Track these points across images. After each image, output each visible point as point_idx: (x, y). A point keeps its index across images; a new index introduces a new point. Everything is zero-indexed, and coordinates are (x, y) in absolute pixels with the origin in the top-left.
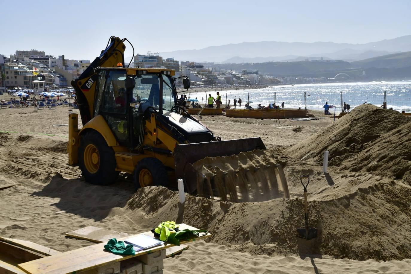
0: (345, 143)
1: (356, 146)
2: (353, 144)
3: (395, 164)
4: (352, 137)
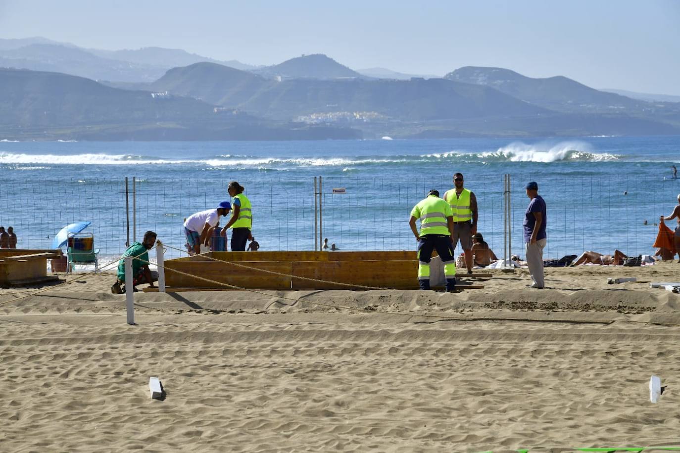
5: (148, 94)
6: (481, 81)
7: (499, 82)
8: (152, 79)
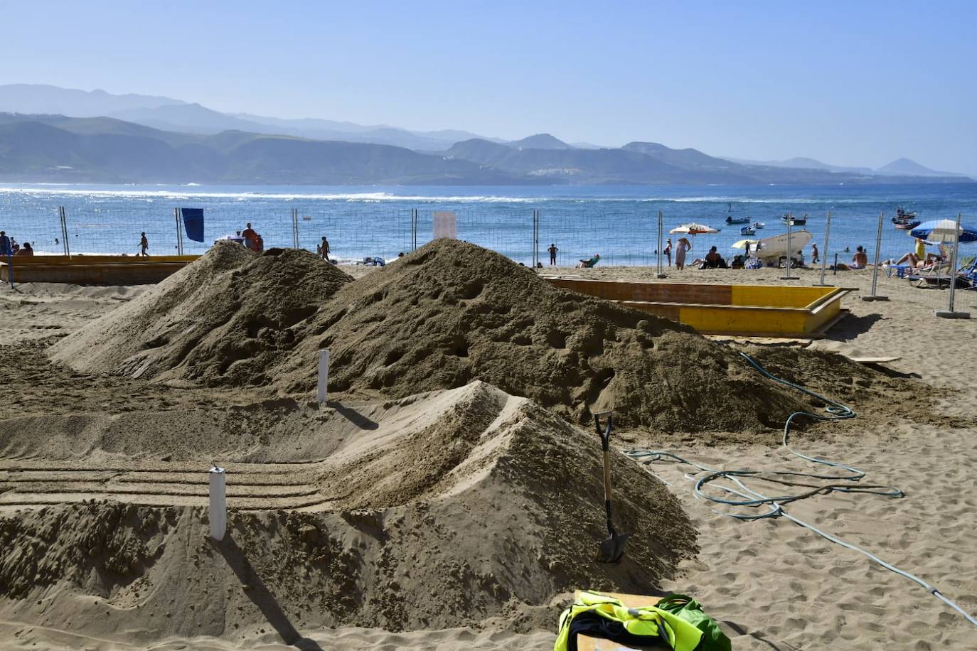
0: (243, 328)
1: (273, 333)
2: (265, 329)
3: (436, 367)
4: (256, 315)
5: (441, 158)
6: (643, 151)
7: (653, 151)
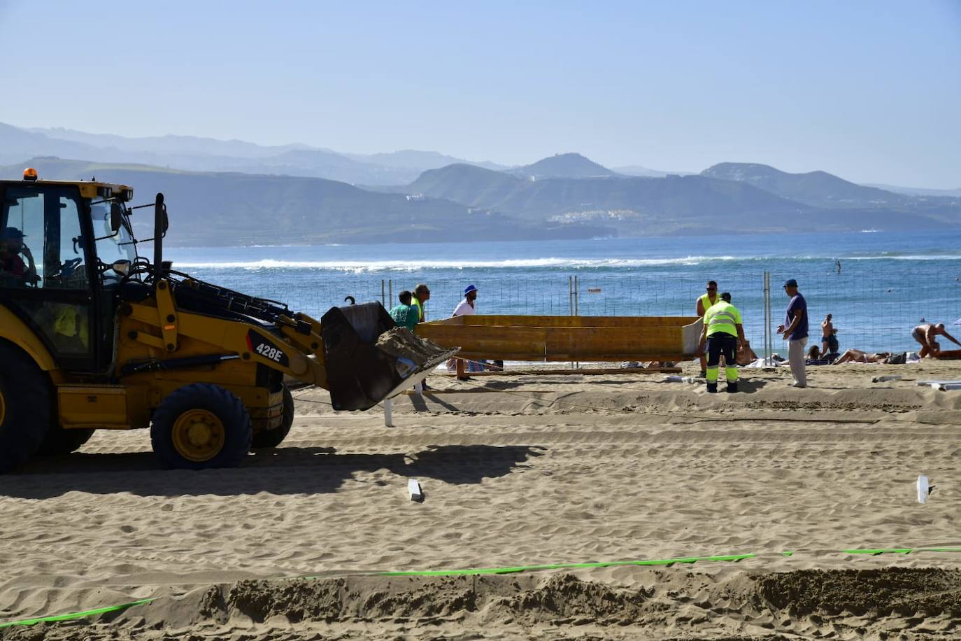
5: (403, 196)
6: (738, 177)
7: (756, 178)
8: (407, 182)
